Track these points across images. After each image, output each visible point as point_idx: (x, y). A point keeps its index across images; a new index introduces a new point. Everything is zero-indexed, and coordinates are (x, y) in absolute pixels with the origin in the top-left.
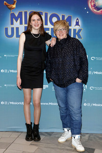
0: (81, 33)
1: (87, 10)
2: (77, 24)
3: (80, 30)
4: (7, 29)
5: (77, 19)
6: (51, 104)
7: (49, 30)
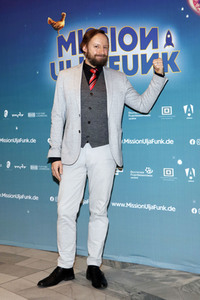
1: (185, 12)
2: (169, 42)
3: (174, 55)
4: (53, 65)
5: (169, 33)
6: (130, 205)
7: (119, 60)
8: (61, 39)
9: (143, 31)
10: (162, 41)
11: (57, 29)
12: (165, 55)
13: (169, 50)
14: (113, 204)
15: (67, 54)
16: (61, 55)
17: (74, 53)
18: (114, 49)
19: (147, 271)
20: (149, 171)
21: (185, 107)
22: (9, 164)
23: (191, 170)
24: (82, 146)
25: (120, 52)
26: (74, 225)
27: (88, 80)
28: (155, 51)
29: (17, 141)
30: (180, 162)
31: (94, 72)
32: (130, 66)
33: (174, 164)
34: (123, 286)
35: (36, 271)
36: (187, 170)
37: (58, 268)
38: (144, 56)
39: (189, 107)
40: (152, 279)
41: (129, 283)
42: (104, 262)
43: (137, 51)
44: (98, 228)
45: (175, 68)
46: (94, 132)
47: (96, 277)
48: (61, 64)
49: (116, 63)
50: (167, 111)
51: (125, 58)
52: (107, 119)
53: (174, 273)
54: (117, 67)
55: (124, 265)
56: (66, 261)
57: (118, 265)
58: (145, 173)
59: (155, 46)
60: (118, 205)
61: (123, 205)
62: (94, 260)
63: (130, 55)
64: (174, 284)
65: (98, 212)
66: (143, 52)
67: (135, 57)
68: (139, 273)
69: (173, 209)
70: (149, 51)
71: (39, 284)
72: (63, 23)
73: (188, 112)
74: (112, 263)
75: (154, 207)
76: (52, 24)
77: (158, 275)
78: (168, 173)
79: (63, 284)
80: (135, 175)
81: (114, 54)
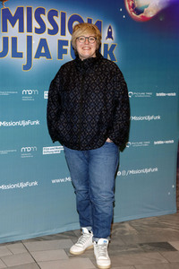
0: (114, 52)
7: (67, 45)
9: (90, 21)
12: (106, 46)
16: (5, 30)
17: (21, 30)
18: (63, 33)
49: (64, 47)
54: (65, 51)
60: (58, 181)
61: (62, 180)
81: (63, 38)
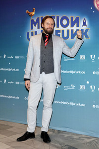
0: (88, 33)
1: (93, 10)
2: (84, 24)
3: (87, 30)
4: (28, 33)
5: (85, 20)
6: (63, 103)
7: (60, 32)
8: (33, 21)
9: (72, 18)
10: (81, 23)
11: (31, 16)
12: (82, 30)
13: (85, 28)
14: (55, 102)
15: (35, 28)
16: (32, 28)
18: (58, 27)
19: (70, 135)
20: (73, 86)
21: (91, 56)
22: (5, 81)
23: (93, 87)
24: (41, 73)
25: (61, 28)
26: (35, 111)
27: (44, 41)
28: (78, 28)
29: (10, 70)
30: (88, 82)
31: (47, 37)
32: (65, 35)
33: (85, 83)
34: (58, 142)
35: (16, 133)
36: (91, 87)
37: (27, 132)
38: (72, 31)
39: (93, 56)
40: (73, 139)
41: (61, 140)
42: (49, 130)
43: (69, 28)
44: (47, 114)
45: (87, 37)
46: (47, 67)
47: (45, 137)
48: (32, 33)
49: (59, 33)
50: (82, 57)
51: (63, 31)
52: (53, 60)
53: (83, 136)
54: (59, 35)
55: (59, 132)
56: (31, 129)
57: (56, 132)
58: (71, 87)
59: (78, 26)
60: (58, 102)
61: (60, 103)
62: (45, 128)
63: (65, 29)
64: (83, 142)
65: (47, 105)
66: (72, 28)
67: (68, 31)
68: (66, 136)
69: (84, 105)
70: (75, 28)
71: (17, 140)
72: (33, 13)
73: (92, 58)
74: (53, 131)
75: (75, 104)
76: (28, 13)
77: (75, 137)
78: (82, 87)
79: (29, 140)
80: (66, 88)
81: (58, 29)
